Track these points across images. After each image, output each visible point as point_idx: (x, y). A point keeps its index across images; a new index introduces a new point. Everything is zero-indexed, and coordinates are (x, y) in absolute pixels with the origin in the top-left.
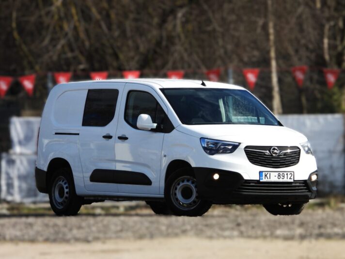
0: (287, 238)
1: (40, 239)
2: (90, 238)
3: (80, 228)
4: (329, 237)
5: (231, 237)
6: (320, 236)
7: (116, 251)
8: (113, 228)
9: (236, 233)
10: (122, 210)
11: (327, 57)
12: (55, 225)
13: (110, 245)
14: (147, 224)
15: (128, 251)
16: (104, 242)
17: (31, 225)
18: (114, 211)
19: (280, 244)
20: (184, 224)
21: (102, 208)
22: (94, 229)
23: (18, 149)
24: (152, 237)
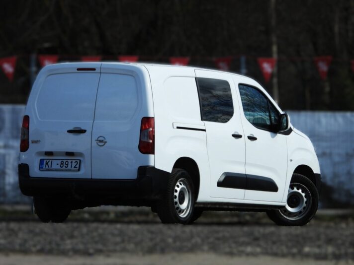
2: (91, 250)
10: (112, 216)
16: (108, 256)
18: (104, 217)
21: (90, 213)
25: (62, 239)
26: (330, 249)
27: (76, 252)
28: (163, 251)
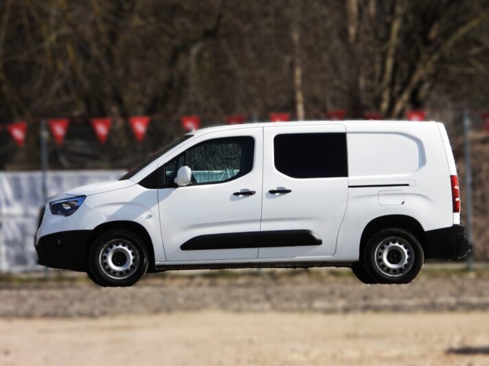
2: (97, 312)
3: (82, 300)
4: (377, 309)
9: (266, 306)
17: (23, 299)
26: (341, 303)
28: (169, 310)
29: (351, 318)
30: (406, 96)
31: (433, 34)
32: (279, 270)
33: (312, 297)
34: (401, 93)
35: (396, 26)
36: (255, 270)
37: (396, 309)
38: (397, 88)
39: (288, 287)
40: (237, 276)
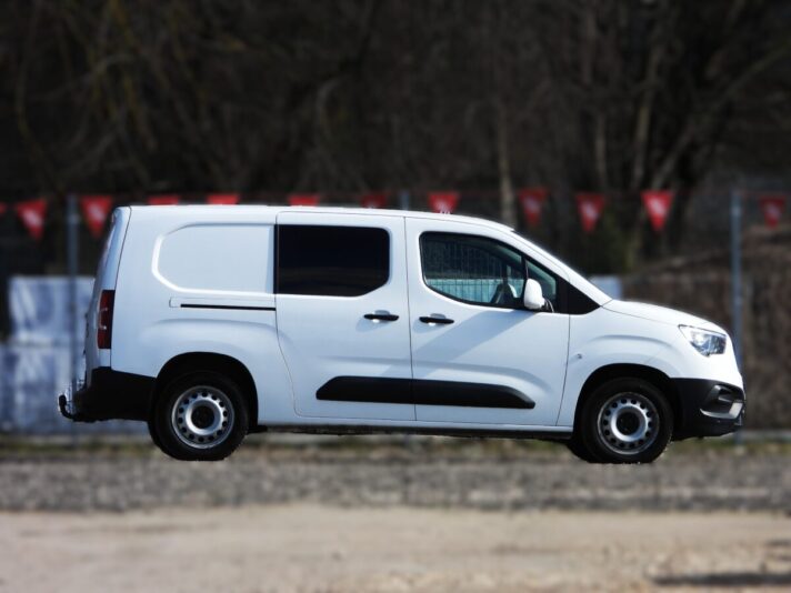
0: (488, 507)
1: (31, 503)
2: (123, 503)
3: (113, 483)
4: (566, 506)
5: (384, 505)
6: (549, 503)
7: (162, 530)
8: (175, 484)
9: (395, 497)
11: (601, 167)
12: (70, 478)
13: (157, 518)
14: (238, 477)
15: (187, 529)
17: (24, 478)
19: (474, 519)
20: (307, 477)
22: (139, 486)
23: (23, 336)
24: (239, 500)
25: (95, 487)
27: (99, 507)
29: (521, 519)
30: (669, 166)
31: (712, 71)
32: (438, 438)
33: (473, 483)
34: (660, 161)
35: (657, 56)
36: (400, 436)
37: (596, 505)
38: (656, 153)
39: (442, 466)
40: (371, 446)
